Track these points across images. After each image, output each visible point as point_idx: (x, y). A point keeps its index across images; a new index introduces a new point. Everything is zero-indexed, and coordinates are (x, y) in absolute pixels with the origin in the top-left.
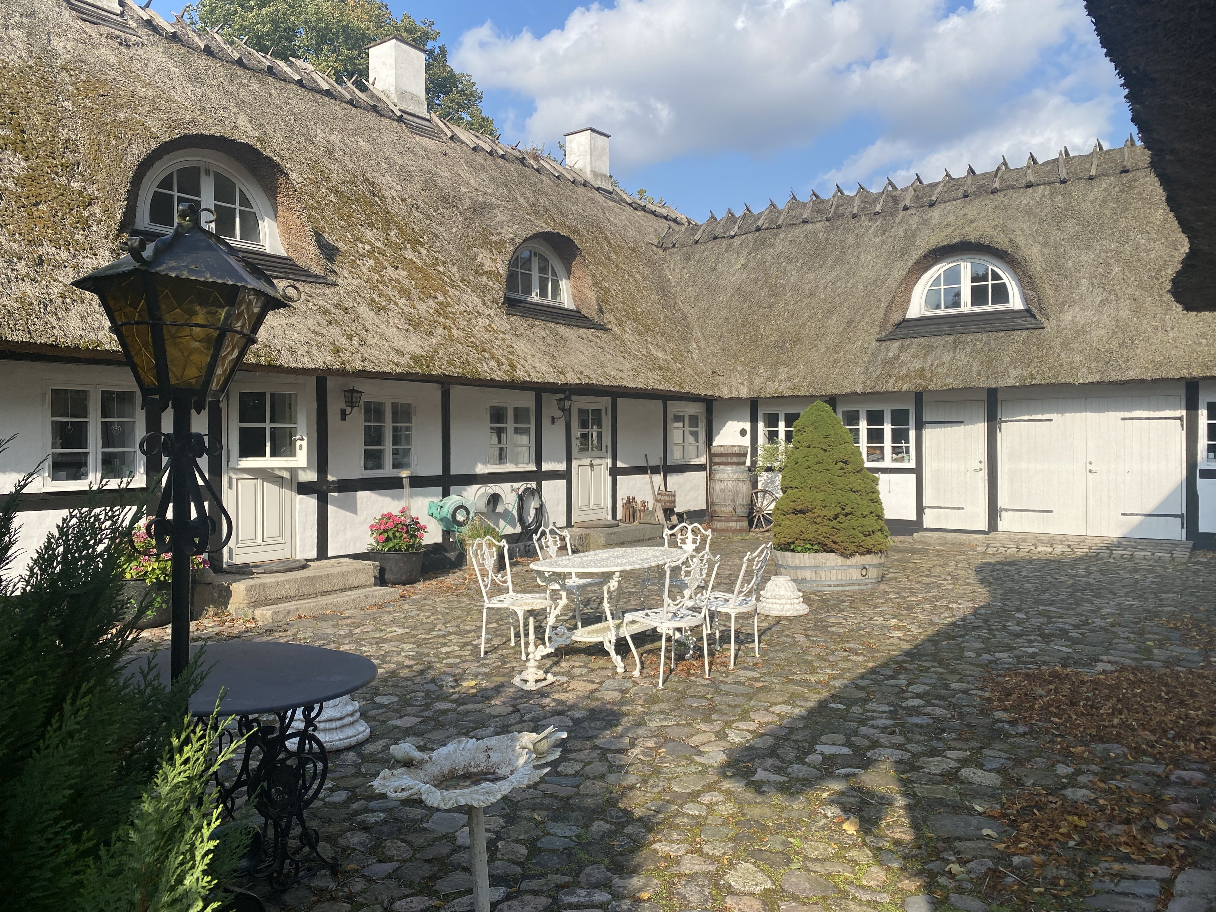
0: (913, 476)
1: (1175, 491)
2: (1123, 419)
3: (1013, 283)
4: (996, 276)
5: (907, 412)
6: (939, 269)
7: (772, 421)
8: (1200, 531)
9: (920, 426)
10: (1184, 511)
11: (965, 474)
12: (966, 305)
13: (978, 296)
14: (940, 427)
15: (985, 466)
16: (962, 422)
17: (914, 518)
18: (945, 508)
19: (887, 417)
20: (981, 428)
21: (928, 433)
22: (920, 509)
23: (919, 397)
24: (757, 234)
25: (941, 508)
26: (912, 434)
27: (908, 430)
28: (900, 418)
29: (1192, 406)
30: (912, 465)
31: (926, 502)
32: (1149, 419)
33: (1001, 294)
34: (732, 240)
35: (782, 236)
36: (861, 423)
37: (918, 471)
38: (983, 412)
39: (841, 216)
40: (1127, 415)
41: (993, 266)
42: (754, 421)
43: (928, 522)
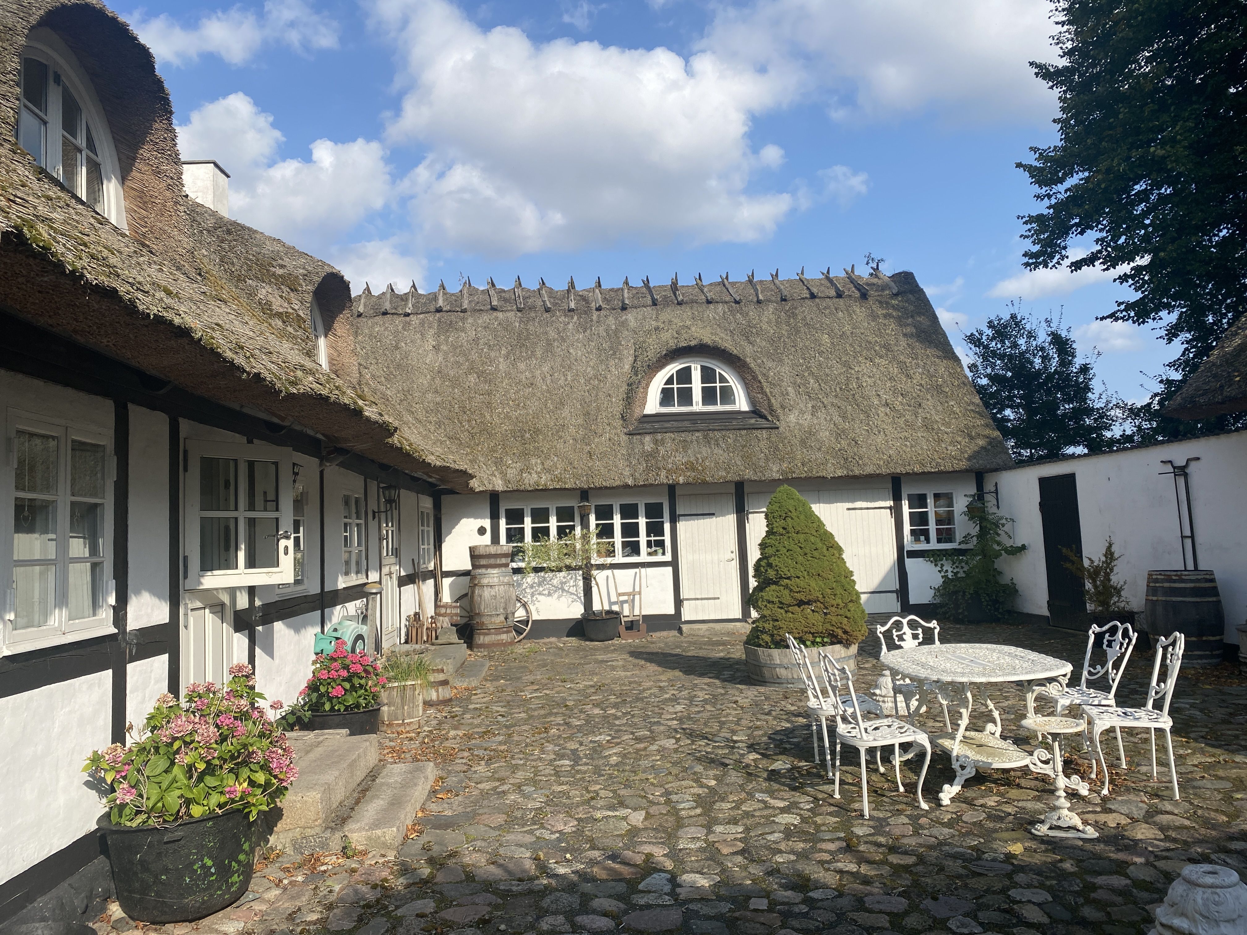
0: (670, 569)
1: (890, 570)
2: (849, 509)
3: (739, 386)
4: (723, 379)
5: (661, 504)
6: (672, 368)
7: (515, 516)
8: (911, 603)
9: (674, 520)
10: (898, 587)
11: (719, 564)
12: (697, 404)
13: (709, 396)
14: (694, 520)
15: (735, 556)
16: (713, 514)
17: (671, 611)
18: (702, 599)
19: (642, 510)
20: (731, 519)
21: (682, 526)
22: (678, 602)
23: (672, 490)
24: (438, 315)
25: (698, 599)
26: (667, 527)
27: (663, 523)
28: (654, 511)
29: (897, 498)
30: (668, 557)
31: (684, 594)
32: (868, 508)
33: (727, 395)
34: (408, 319)
35: (470, 320)
36: (615, 517)
37: (674, 564)
38: (732, 504)
39: (532, 308)
40: (851, 505)
41: (721, 370)
42: (494, 517)
43: (687, 615)
